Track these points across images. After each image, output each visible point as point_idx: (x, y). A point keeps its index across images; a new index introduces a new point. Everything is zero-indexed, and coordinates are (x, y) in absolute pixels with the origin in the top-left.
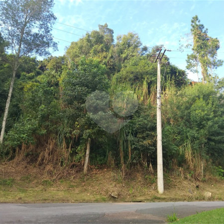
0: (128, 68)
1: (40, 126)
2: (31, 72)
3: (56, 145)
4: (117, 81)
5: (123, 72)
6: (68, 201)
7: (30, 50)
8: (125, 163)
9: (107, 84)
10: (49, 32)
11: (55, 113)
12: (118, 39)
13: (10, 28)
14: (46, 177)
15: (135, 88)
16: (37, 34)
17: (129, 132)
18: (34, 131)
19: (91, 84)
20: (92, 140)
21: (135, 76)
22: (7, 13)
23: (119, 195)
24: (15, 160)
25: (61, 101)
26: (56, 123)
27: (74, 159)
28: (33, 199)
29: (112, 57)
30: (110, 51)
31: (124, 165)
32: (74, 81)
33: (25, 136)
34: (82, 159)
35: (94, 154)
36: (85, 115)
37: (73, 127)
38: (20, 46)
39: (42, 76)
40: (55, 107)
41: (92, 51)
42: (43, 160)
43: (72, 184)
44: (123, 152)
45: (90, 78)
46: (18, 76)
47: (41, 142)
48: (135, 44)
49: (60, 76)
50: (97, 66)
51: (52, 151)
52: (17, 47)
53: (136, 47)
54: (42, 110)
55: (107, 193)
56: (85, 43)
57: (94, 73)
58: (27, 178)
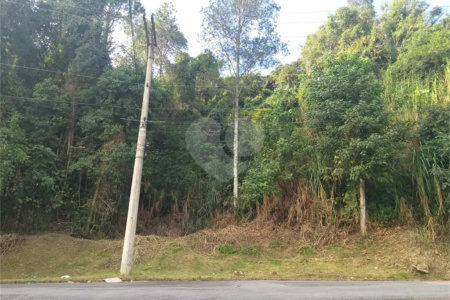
0: (410, 52)
1: (283, 168)
2: (257, 94)
3: (310, 194)
4: (394, 79)
5: (403, 60)
6: (345, 278)
7: (252, 64)
8: (433, 214)
9: (378, 86)
10: (272, 30)
11: (300, 146)
12: (383, 9)
13: (222, 41)
14: (304, 242)
15: (431, 83)
16: (257, 39)
17: (432, 162)
18: (276, 177)
19: (349, 92)
20: (366, 181)
21: (426, 63)
22: (216, 22)
23: (430, 268)
24: (258, 219)
25: (306, 128)
26: (305, 162)
27: (342, 214)
28: (293, 274)
29: (377, 41)
30: (373, 32)
31: (431, 218)
32: (322, 93)
33: (265, 184)
34: (356, 213)
35: (373, 204)
36: (348, 144)
37: (331, 164)
38: (238, 62)
39: (272, 97)
40: (298, 138)
41: (341, 41)
42: (295, 217)
43: (346, 251)
44: (425, 197)
45: (346, 83)
46: (241, 104)
47: (288, 191)
48: (417, 7)
49: (296, 91)
50: (354, 62)
51: (306, 204)
52: (235, 64)
53: (419, 12)
54: (282, 146)
55: (409, 265)
56: (328, 31)
57: (352, 74)
58: (279, 244)
